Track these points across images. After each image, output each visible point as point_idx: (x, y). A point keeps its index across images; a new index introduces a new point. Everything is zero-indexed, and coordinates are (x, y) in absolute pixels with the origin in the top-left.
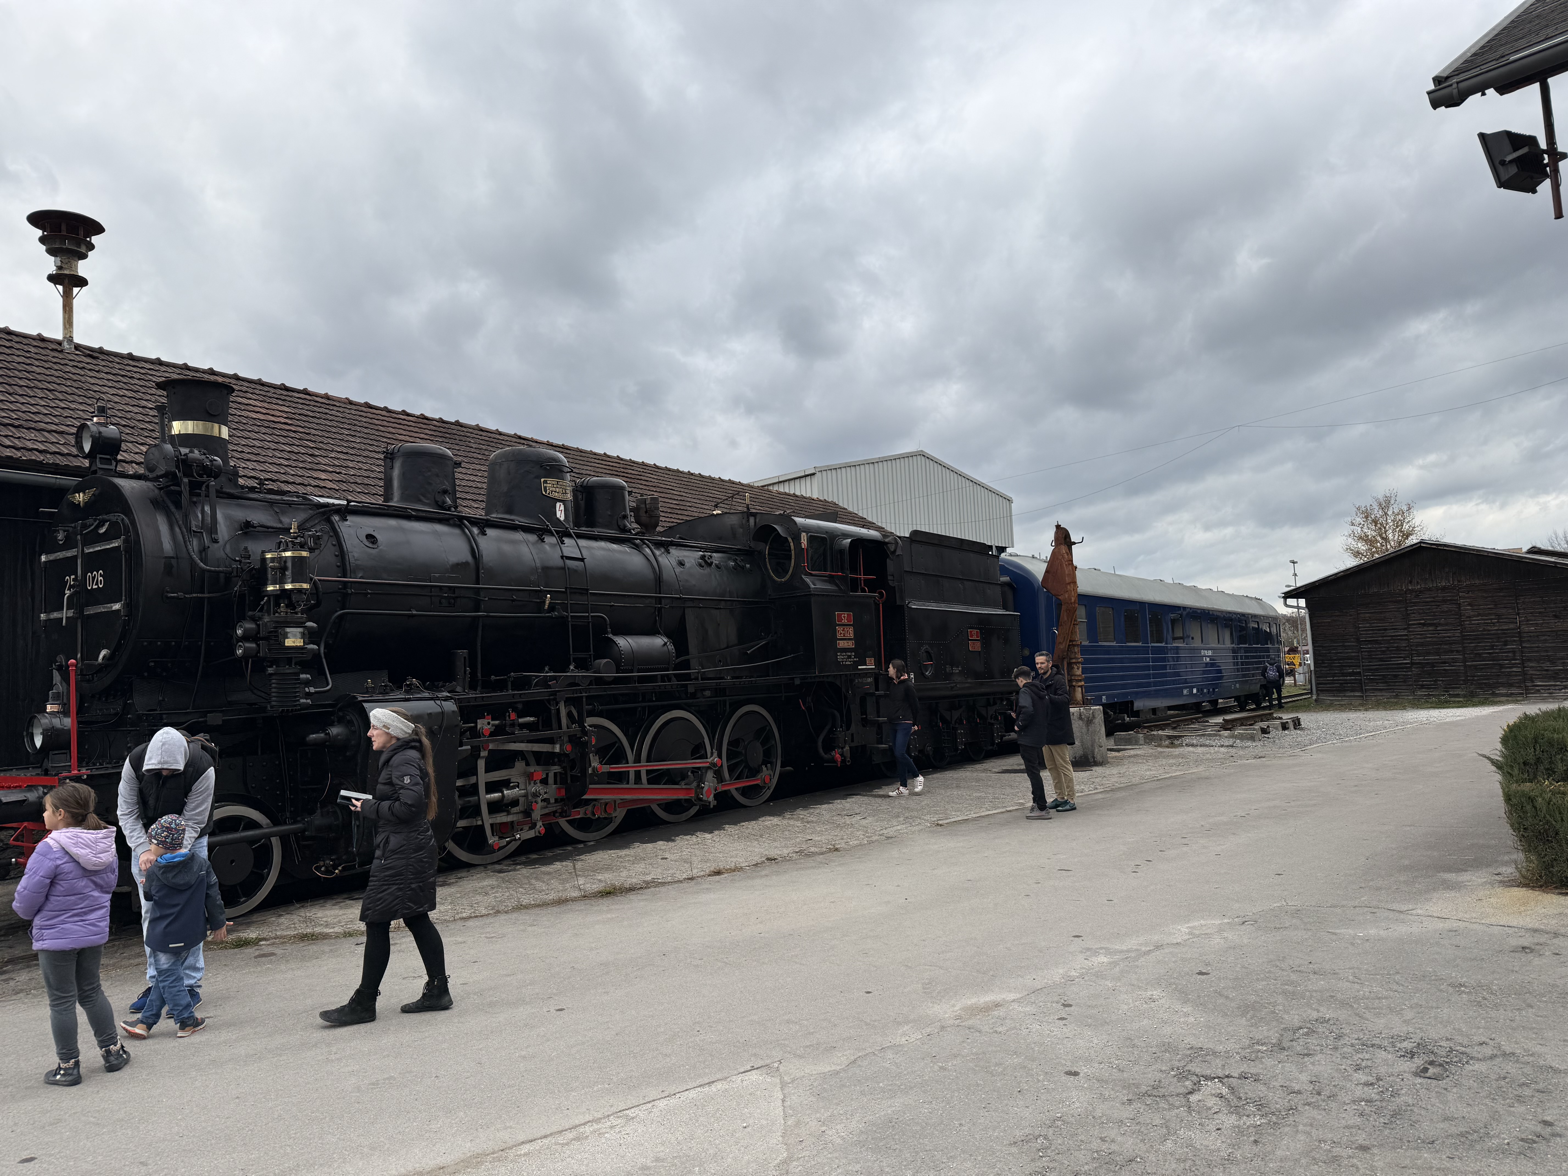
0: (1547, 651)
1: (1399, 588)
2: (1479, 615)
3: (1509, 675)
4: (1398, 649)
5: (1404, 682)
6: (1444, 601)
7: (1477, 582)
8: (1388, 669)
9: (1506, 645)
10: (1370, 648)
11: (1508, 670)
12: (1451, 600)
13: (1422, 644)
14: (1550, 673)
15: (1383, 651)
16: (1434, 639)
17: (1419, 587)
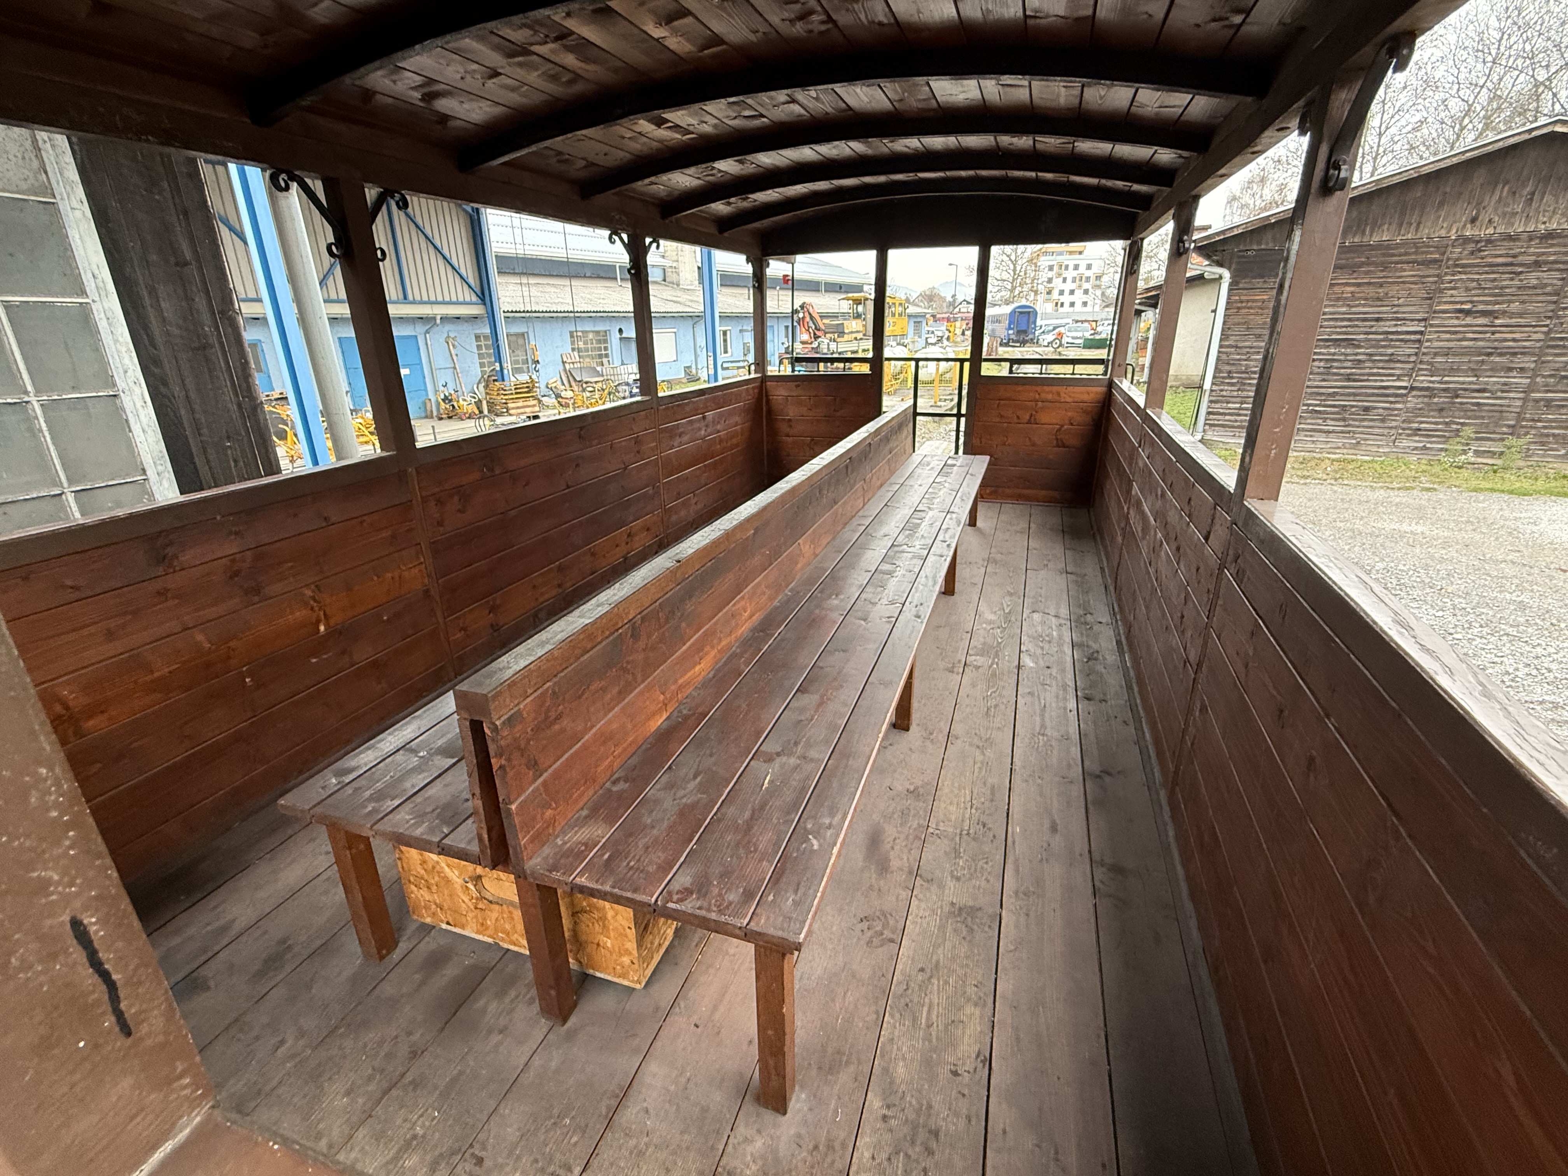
4: (1392, 359)
13: (1447, 352)
15: (1360, 361)
16: (1481, 343)
17: (1491, 231)
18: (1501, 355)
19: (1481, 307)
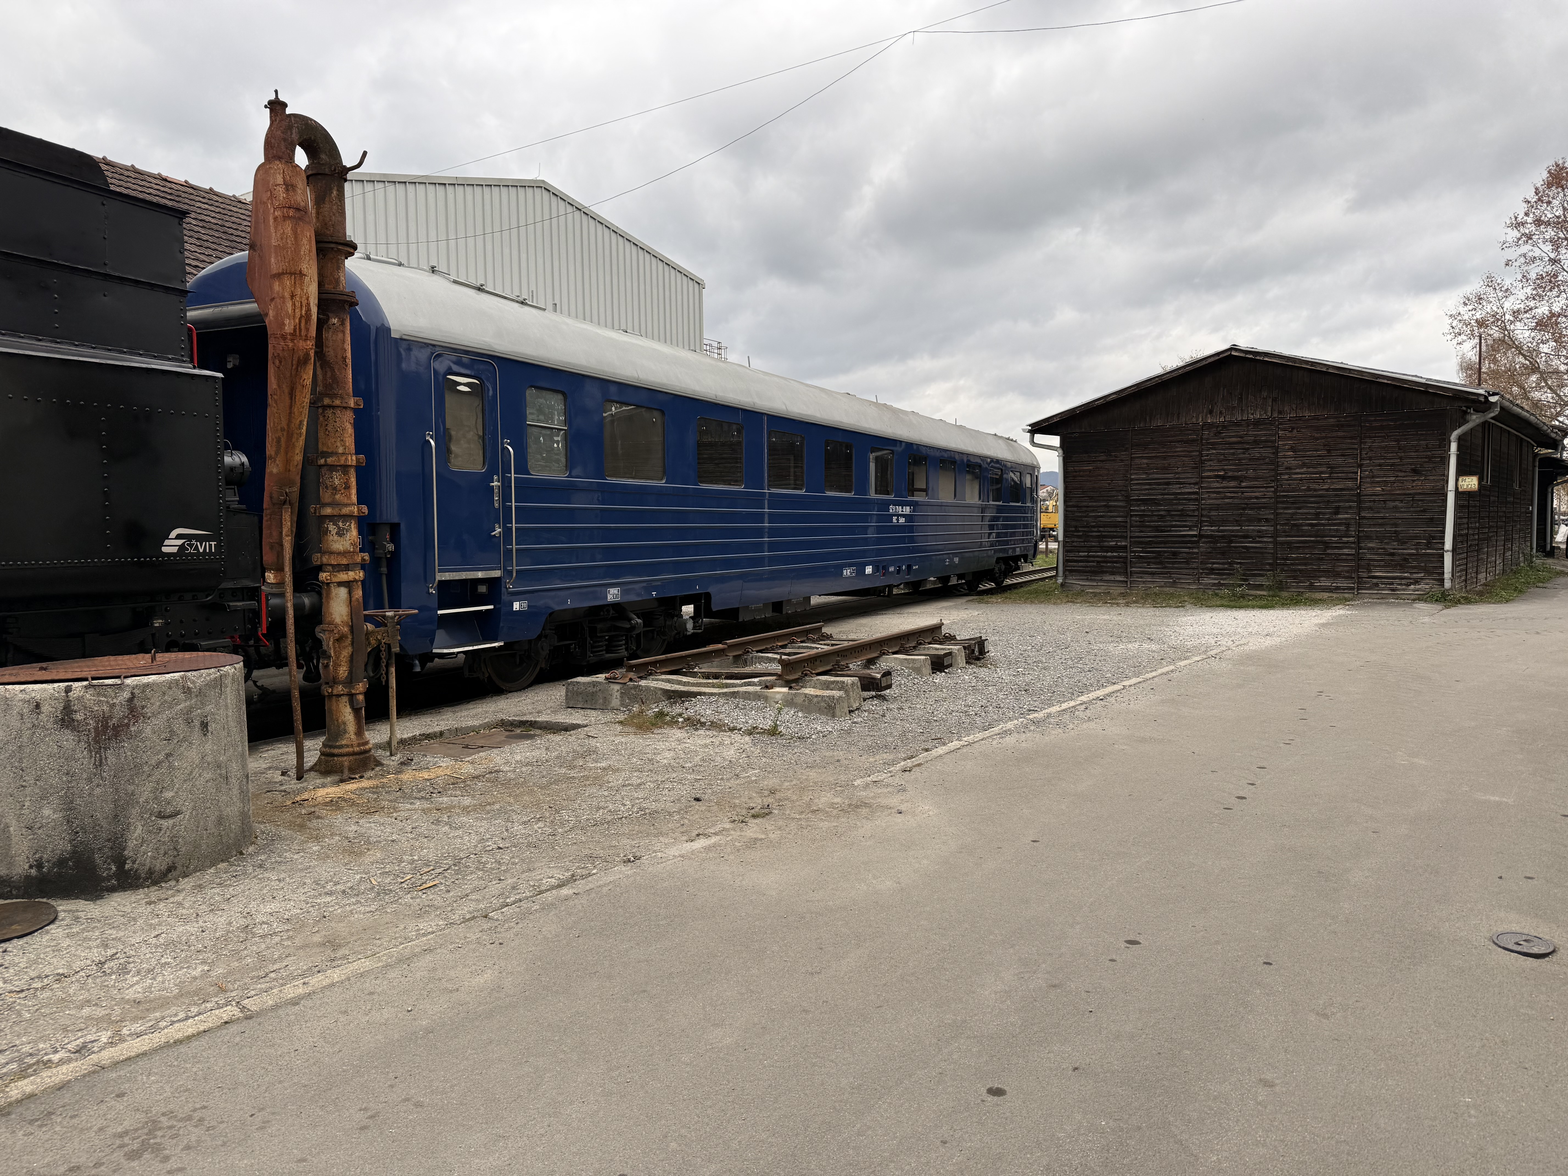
0: (1396, 525)
1: (1194, 420)
2: (1304, 465)
3: (1338, 558)
4: (1183, 514)
5: (1187, 563)
6: (1256, 442)
7: (1307, 414)
8: (1165, 543)
9: (1337, 513)
10: (1144, 511)
11: (1336, 551)
12: (1266, 441)
13: (1218, 508)
14: (1396, 558)
15: (1161, 515)
16: (1236, 501)
17: (1222, 419)
18: (1251, 509)
19: (1230, 474)
